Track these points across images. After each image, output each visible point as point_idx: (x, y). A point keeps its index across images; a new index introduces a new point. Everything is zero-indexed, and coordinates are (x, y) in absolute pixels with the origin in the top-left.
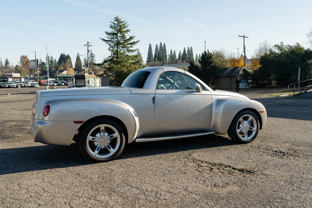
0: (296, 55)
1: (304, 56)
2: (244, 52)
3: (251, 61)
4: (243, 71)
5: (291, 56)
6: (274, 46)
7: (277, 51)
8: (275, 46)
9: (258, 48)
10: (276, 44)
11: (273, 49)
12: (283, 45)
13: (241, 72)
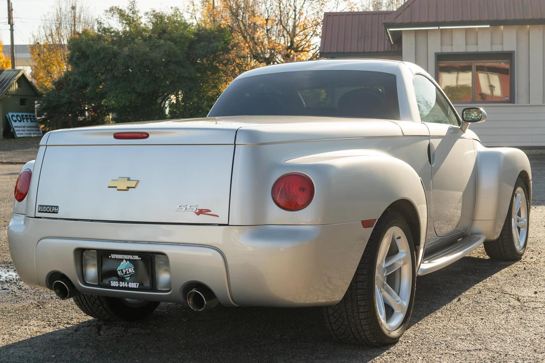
0: (174, 40)
1: (192, 43)
2: (9, 23)
3: (32, 53)
4: (19, 81)
5: (162, 41)
6: (107, 11)
7: (116, 25)
8: (111, 10)
9: (53, 12)
10: (115, 6)
11: (104, 17)
12: (137, 10)
13: (15, 87)
